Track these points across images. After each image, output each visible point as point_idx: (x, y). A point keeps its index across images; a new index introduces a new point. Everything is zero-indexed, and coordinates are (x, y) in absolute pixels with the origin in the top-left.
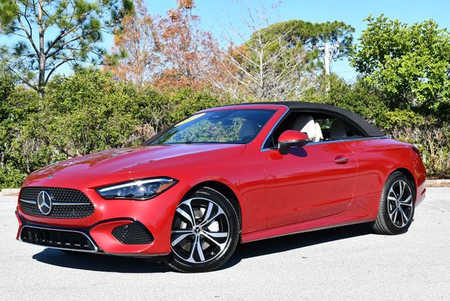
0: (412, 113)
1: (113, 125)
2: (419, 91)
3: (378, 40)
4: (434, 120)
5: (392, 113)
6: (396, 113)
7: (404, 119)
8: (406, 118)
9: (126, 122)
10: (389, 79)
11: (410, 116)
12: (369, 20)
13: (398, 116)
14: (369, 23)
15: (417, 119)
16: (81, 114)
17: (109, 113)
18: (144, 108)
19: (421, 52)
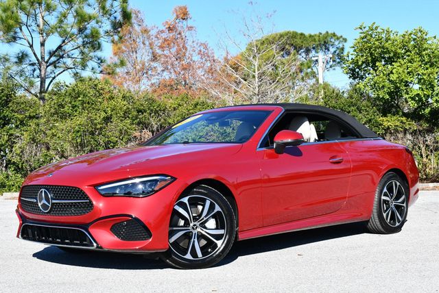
0: (404, 119)
1: (113, 130)
2: (410, 97)
3: (370, 48)
4: (426, 125)
5: (385, 119)
6: (389, 118)
8: (398, 123)
9: (125, 128)
10: (381, 86)
11: (402, 122)
12: (361, 28)
13: (390, 121)
14: (361, 31)
15: (409, 124)
16: (80, 120)
17: (108, 119)
18: (143, 114)
19: (412, 59)
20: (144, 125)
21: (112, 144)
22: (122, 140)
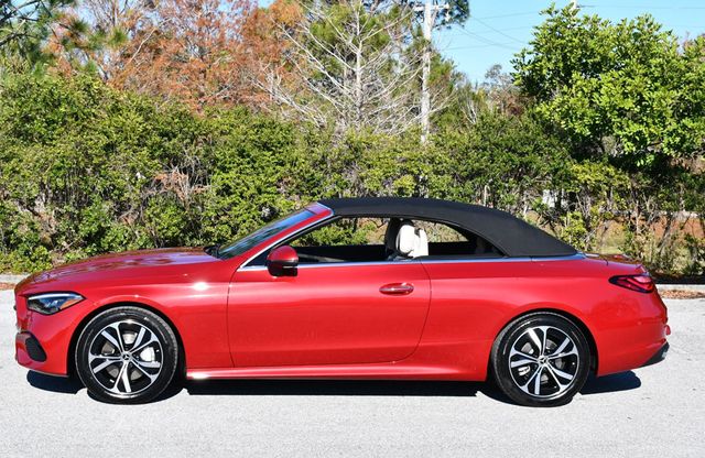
0: (611, 170)
2: (626, 136)
3: (563, 47)
4: (646, 182)
5: (580, 168)
6: (586, 167)
7: (599, 178)
8: (601, 177)
10: (579, 114)
11: (607, 174)
12: (549, 12)
13: (588, 173)
14: (550, 17)
15: (618, 179)
17: (110, 147)
18: (170, 140)
19: (632, 71)
20: (173, 160)
21: (116, 192)
22: (134, 184)
